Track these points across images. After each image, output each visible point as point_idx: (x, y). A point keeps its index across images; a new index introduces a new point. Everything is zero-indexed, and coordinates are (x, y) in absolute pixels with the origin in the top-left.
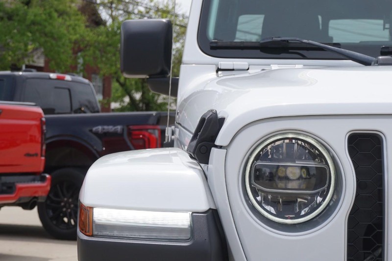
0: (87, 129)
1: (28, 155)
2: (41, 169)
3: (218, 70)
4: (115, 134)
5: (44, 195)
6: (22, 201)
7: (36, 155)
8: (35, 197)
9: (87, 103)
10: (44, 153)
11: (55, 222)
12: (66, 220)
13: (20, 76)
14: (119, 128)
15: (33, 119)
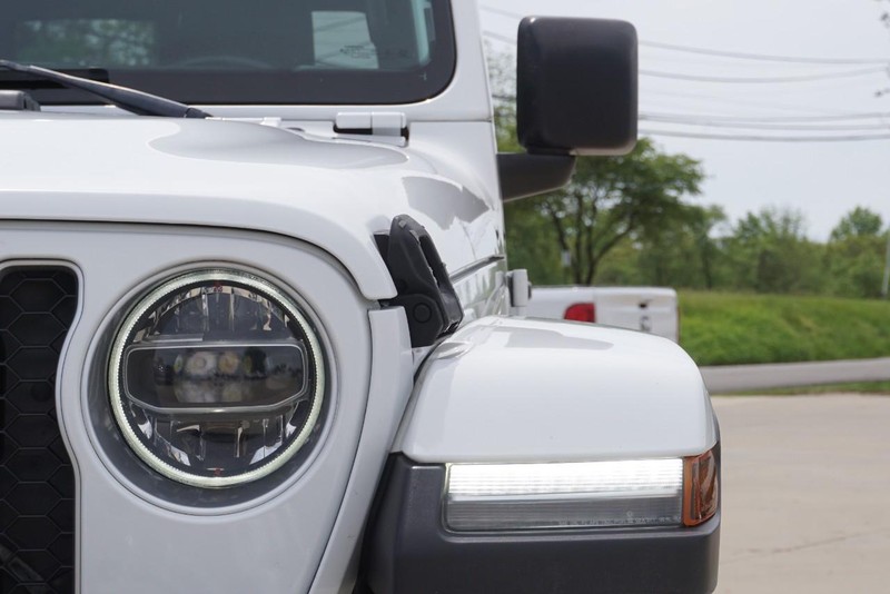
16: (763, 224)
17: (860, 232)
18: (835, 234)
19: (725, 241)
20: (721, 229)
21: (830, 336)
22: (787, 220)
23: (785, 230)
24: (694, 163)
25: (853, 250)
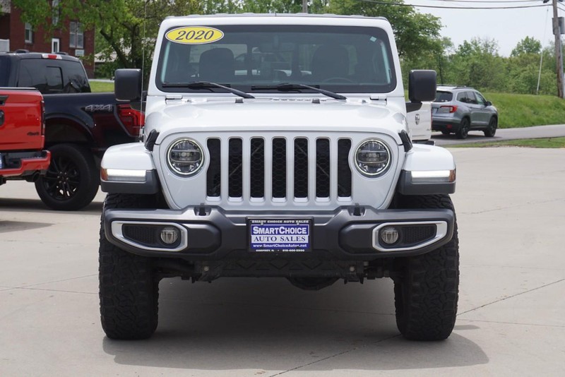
0: (79, 108)
1: (31, 134)
2: (42, 146)
3: (166, 99)
4: (105, 112)
5: (46, 169)
6: (27, 174)
7: (38, 133)
8: (38, 171)
9: (75, 78)
10: (44, 133)
11: (51, 194)
12: (62, 192)
13: (15, 57)
14: (109, 106)
15: (32, 102)
16: (473, 48)
17: (528, 52)
18: (514, 53)
19: (451, 57)
20: (449, 51)
21: (507, 114)
22: (487, 46)
23: (486, 51)
24: (437, 19)
25: (524, 63)
